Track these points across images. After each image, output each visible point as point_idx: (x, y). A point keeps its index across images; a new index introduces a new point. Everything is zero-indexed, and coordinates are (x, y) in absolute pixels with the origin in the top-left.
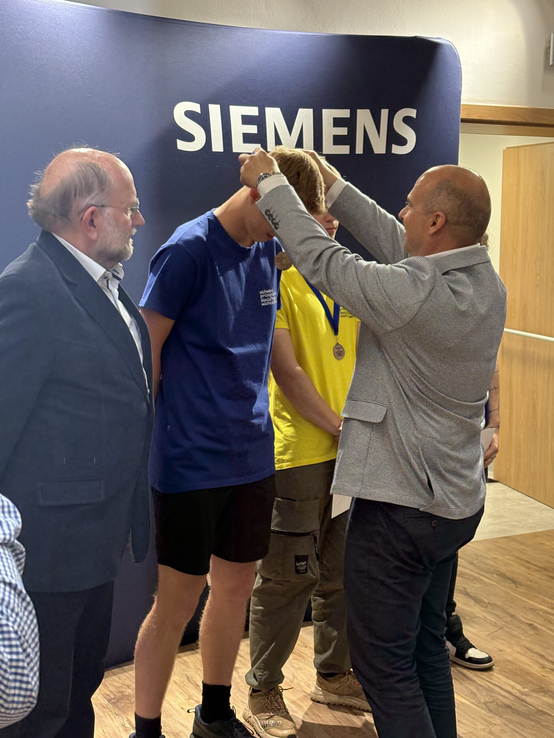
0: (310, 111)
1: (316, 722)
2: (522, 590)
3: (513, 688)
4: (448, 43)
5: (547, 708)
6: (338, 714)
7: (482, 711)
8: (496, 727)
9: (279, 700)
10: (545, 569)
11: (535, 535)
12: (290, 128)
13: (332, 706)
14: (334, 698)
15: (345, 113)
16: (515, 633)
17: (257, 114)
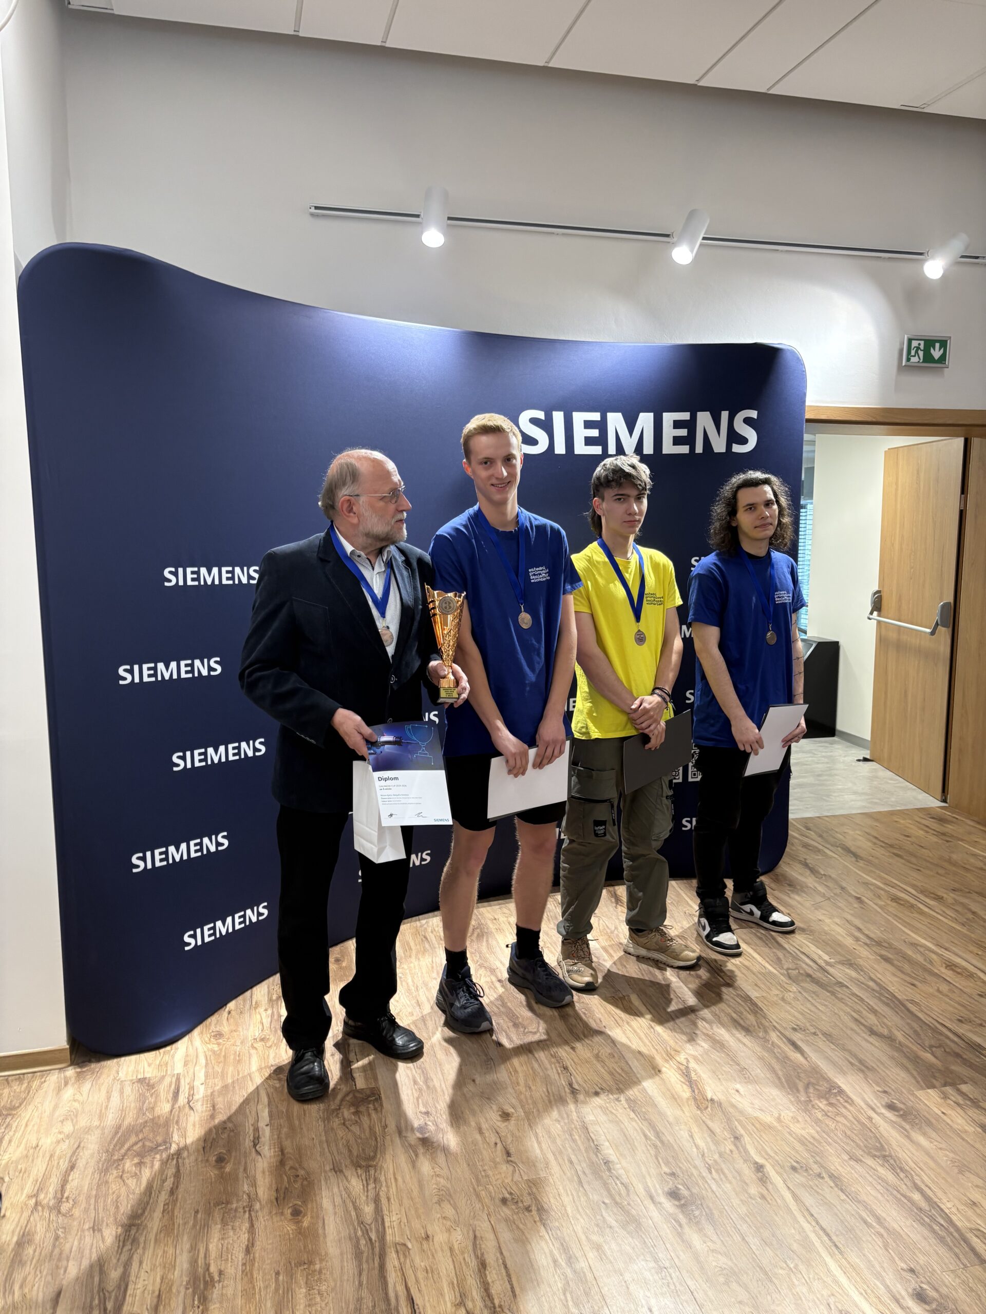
0: (651, 415)
1: (620, 973)
2: (861, 865)
3: (820, 957)
4: (789, 348)
5: (847, 980)
6: (644, 966)
7: (782, 977)
8: (790, 994)
9: (586, 949)
10: (891, 846)
11: (892, 813)
12: (631, 431)
13: (639, 958)
14: (643, 952)
15: (685, 416)
16: (840, 905)
17: (599, 419)
